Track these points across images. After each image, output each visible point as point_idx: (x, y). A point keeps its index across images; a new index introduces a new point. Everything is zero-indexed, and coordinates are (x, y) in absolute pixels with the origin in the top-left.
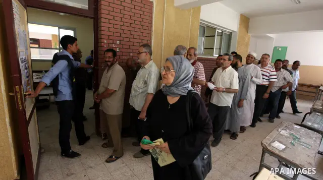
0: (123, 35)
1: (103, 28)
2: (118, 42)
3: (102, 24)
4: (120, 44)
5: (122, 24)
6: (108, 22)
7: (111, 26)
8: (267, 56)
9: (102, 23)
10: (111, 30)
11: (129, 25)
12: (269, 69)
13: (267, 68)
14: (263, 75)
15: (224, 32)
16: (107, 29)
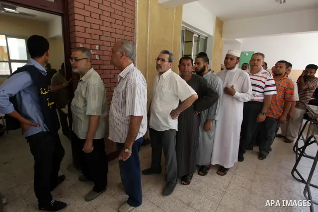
0: (103, 38)
1: (77, 28)
2: (97, 47)
3: (77, 23)
4: (99, 49)
5: (100, 22)
6: (83, 20)
7: (88, 25)
8: (260, 57)
9: (76, 21)
10: (88, 30)
11: (109, 24)
12: (265, 76)
13: (260, 74)
14: (253, 85)
15: (201, 37)
16: (82, 29)
